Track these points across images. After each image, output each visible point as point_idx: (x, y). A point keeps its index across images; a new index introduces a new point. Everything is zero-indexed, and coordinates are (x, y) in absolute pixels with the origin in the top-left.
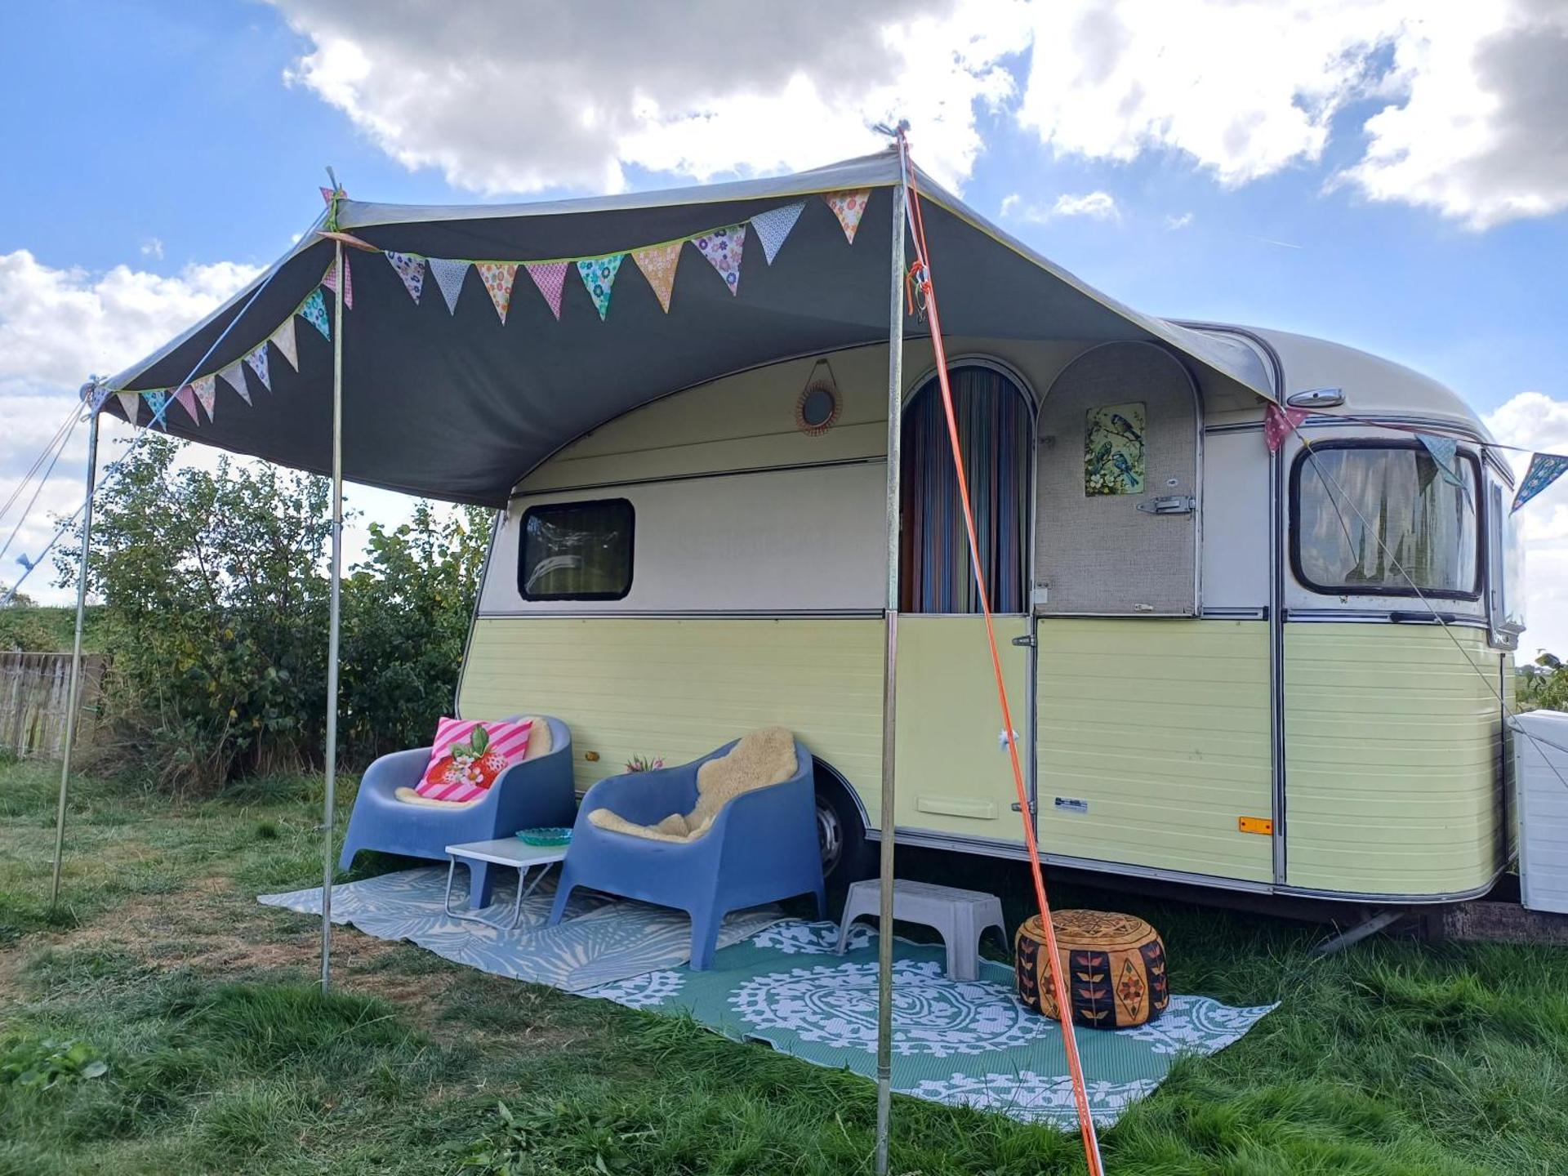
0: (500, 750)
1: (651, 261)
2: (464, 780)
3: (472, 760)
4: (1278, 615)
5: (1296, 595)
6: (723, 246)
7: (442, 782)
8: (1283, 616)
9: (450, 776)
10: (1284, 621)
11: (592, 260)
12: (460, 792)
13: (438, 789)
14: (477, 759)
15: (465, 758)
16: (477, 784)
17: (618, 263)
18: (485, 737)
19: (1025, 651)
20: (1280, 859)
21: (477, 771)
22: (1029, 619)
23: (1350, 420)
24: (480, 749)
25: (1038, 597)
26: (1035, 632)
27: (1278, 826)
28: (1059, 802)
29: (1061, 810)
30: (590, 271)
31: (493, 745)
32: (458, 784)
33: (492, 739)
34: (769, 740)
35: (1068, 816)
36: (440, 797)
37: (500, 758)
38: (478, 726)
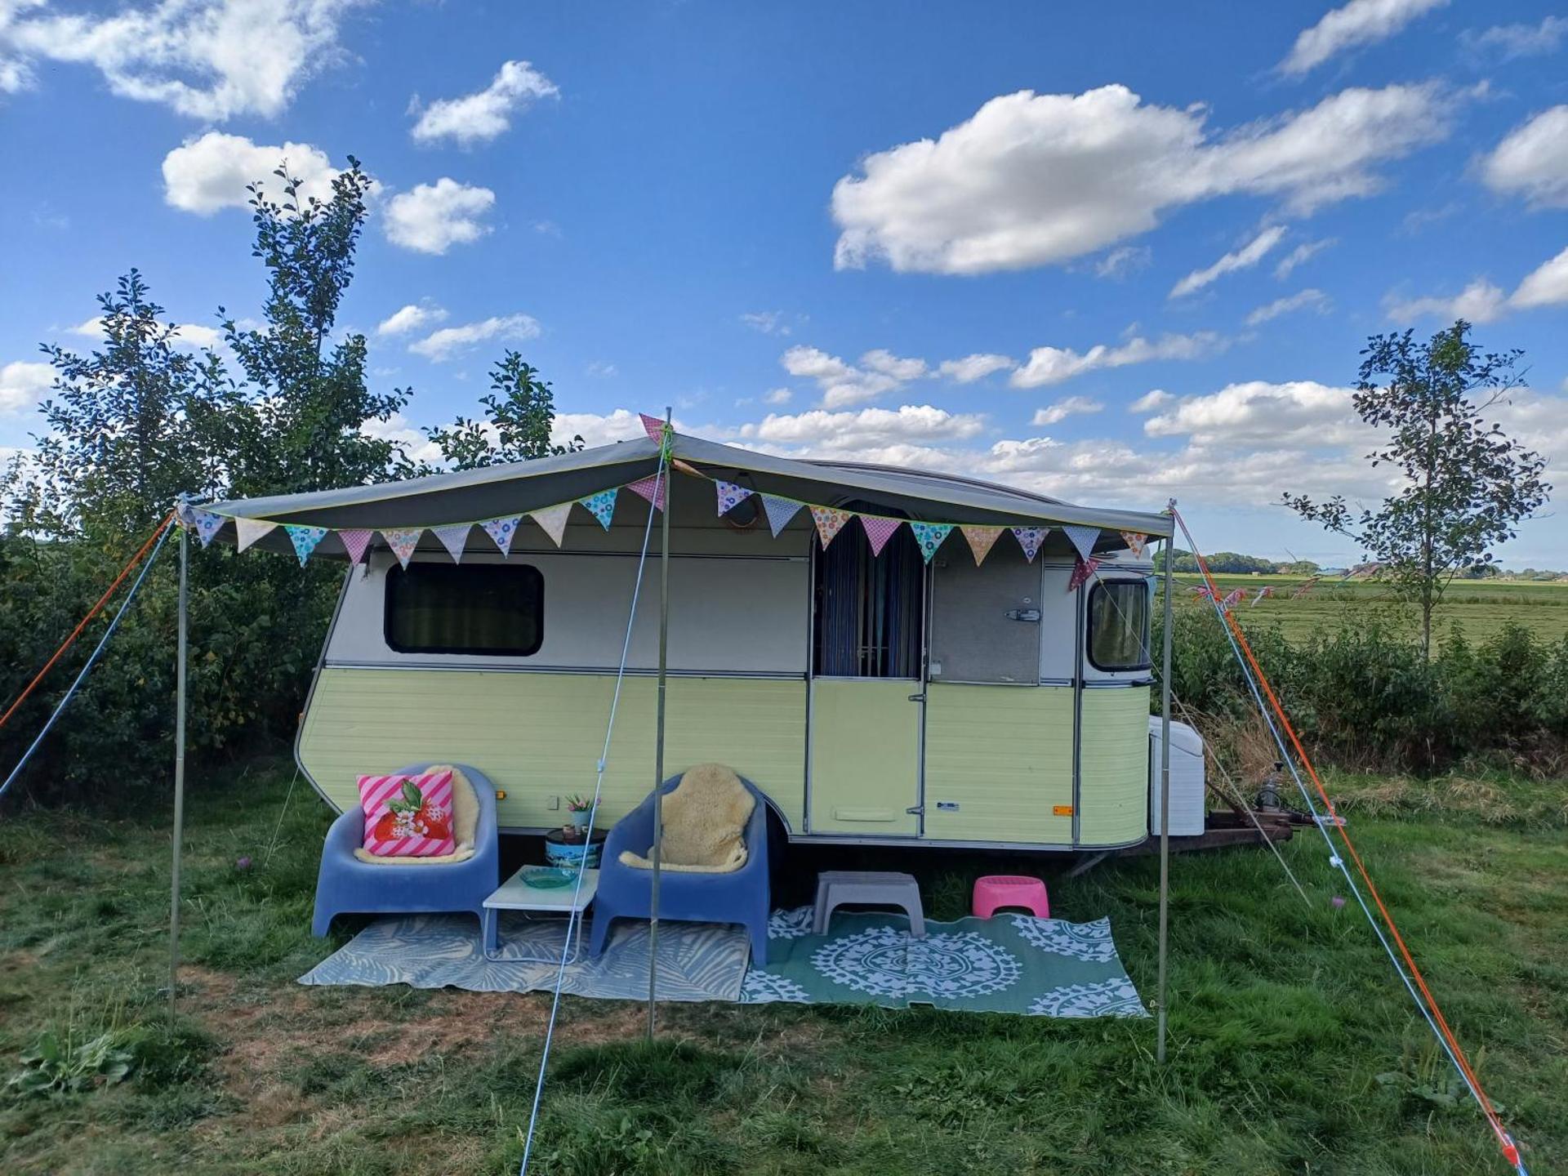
0: (435, 801)
1: (977, 535)
2: (412, 833)
3: (413, 813)
4: (1079, 684)
5: (1090, 673)
6: (1032, 535)
7: (392, 838)
8: (1083, 684)
9: (399, 832)
10: (1084, 687)
11: (925, 524)
12: (410, 846)
13: (389, 845)
14: (417, 813)
15: (405, 813)
16: (425, 836)
17: (949, 531)
18: (416, 790)
19: (918, 705)
20: (1075, 831)
21: (421, 824)
22: (922, 683)
23: (1119, 567)
24: (416, 802)
25: (935, 669)
26: (925, 692)
27: (1075, 811)
28: (940, 805)
29: (941, 810)
30: (924, 532)
31: (428, 797)
32: (408, 839)
33: (425, 791)
34: (714, 775)
35: (946, 814)
36: (390, 854)
37: (438, 809)
38: (405, 780)
